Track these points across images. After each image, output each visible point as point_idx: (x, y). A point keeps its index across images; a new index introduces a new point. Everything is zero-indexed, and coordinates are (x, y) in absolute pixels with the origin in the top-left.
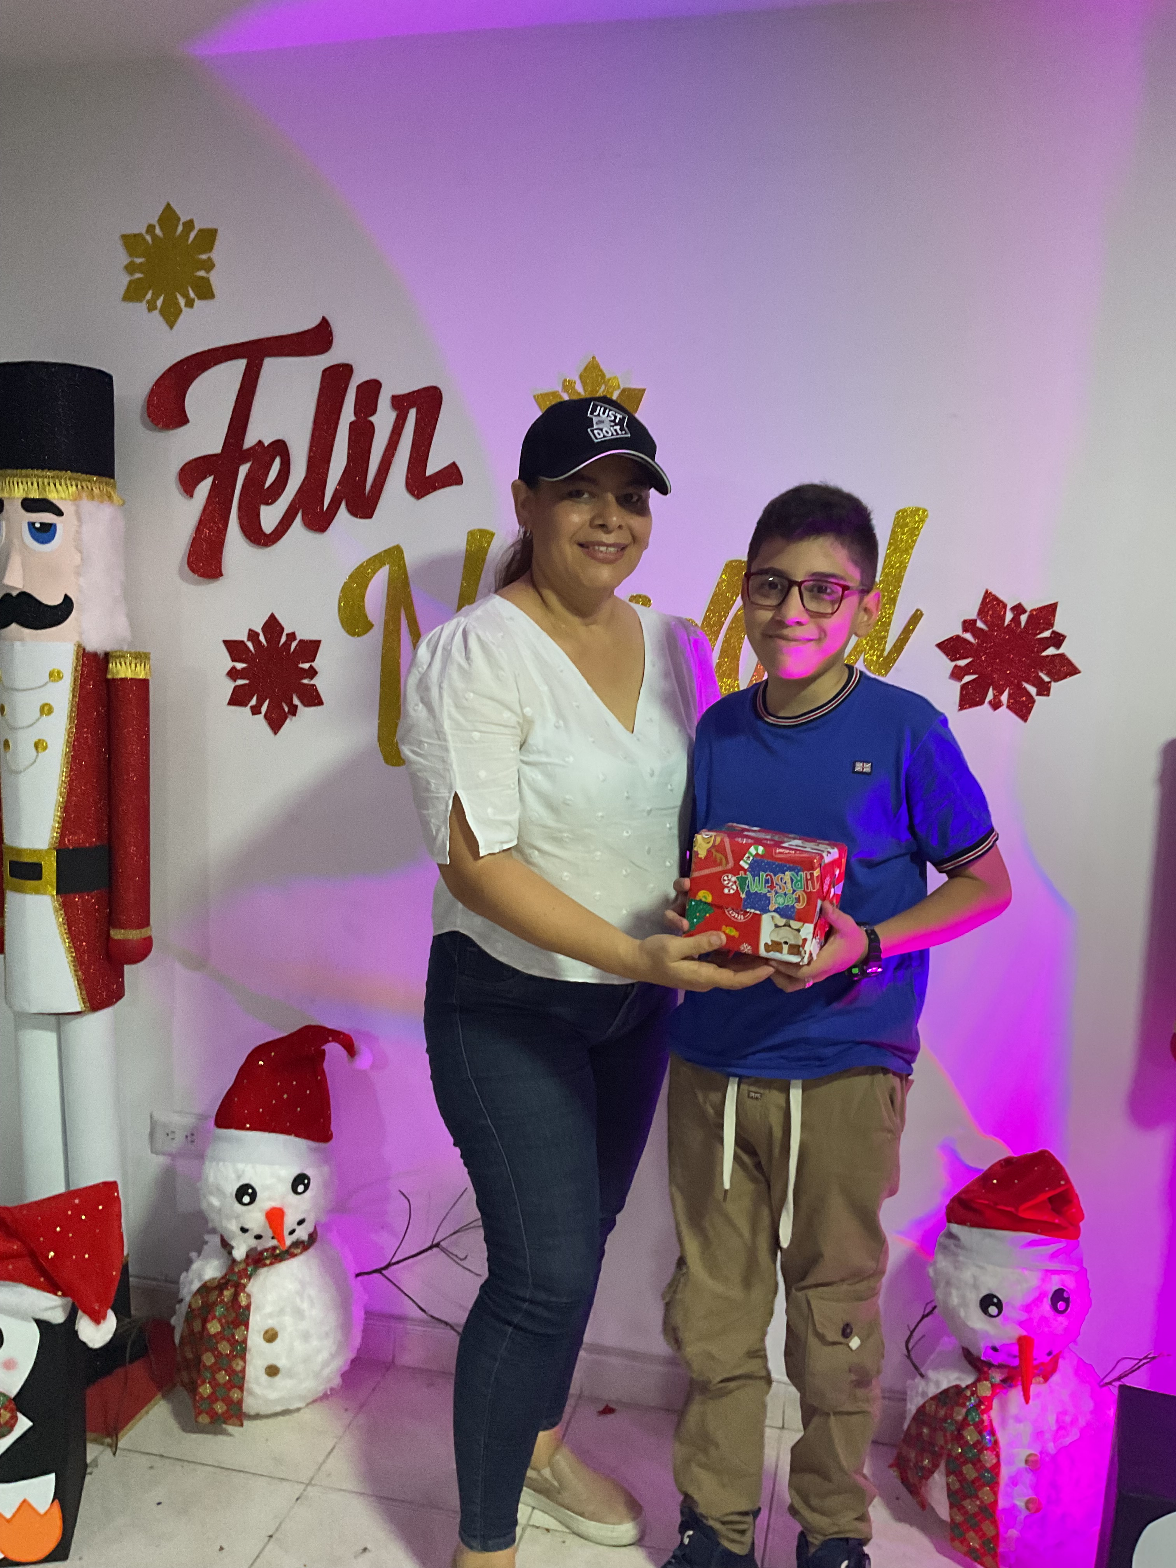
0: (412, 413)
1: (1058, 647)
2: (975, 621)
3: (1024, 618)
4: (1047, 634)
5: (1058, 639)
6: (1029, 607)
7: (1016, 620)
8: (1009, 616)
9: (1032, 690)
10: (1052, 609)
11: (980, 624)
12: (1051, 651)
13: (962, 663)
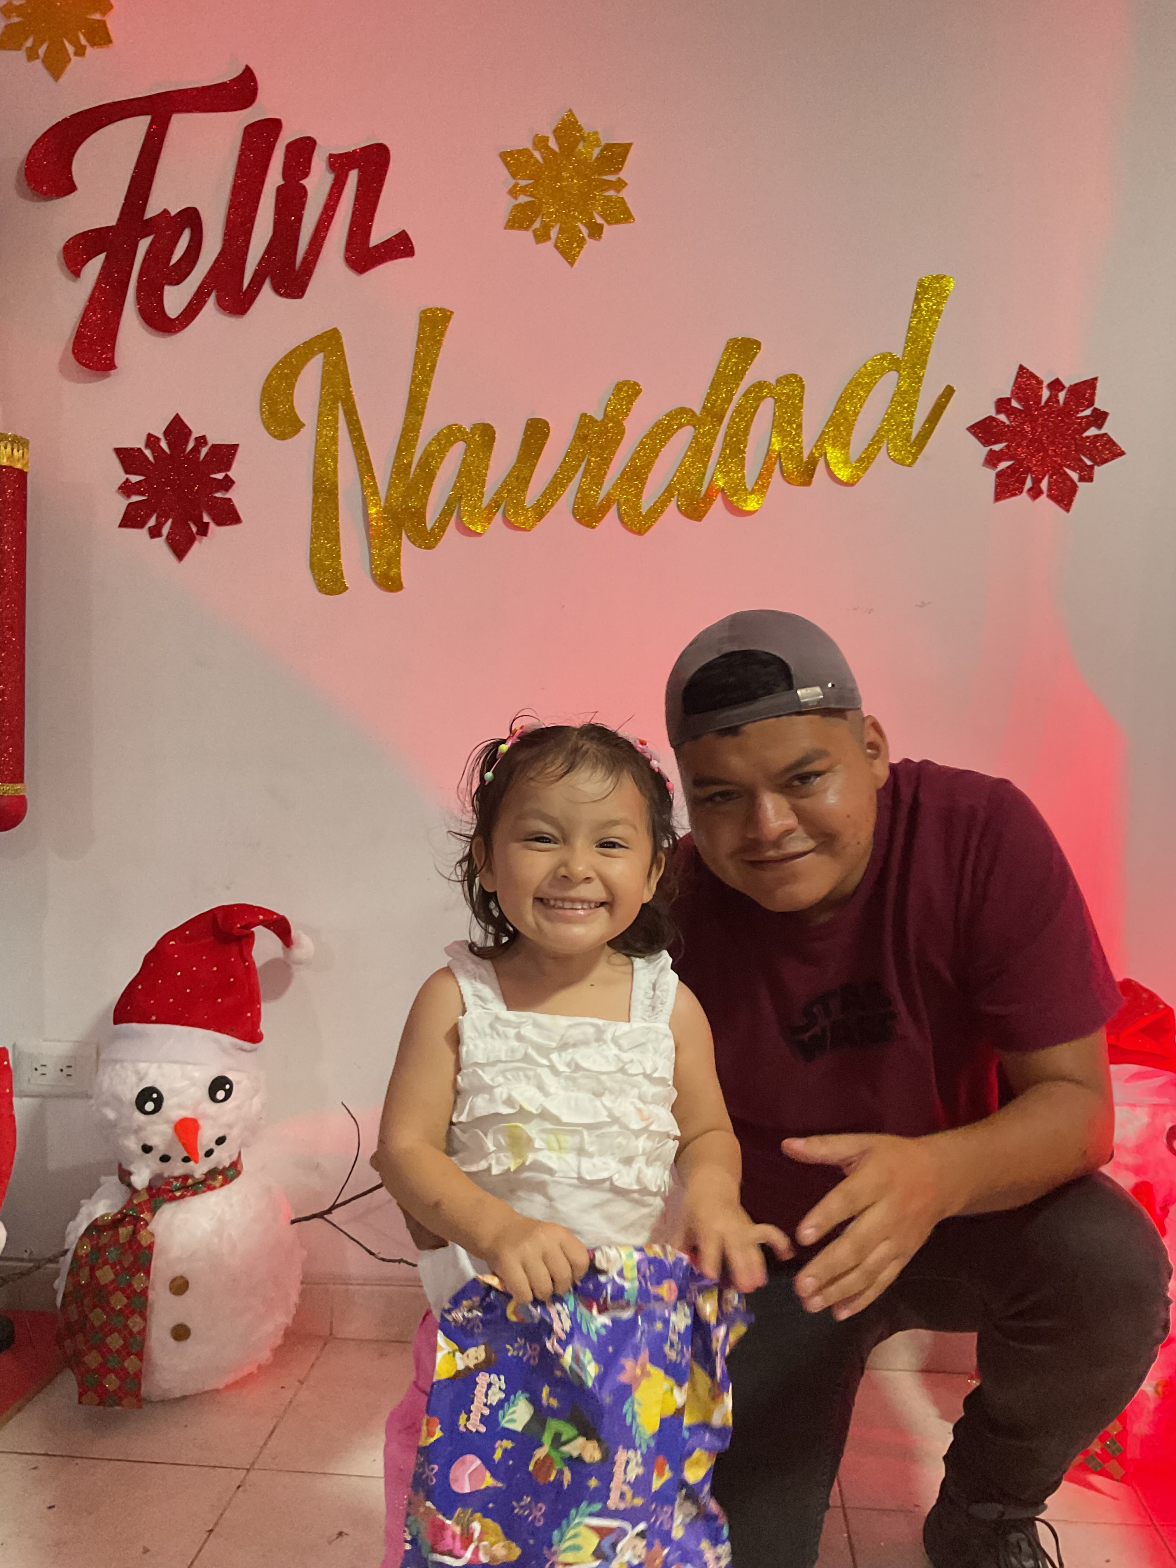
0: (353, 177)
1: (1100, 427)
2: (1008, 400)
3: (1062, 396)
4: (1087, 412)
5: (1100, 417)
6: (1068, 383)
7: (1053, 398)
8: (1046, 394)
9: (1074, 476)
10: (1091, 384)
11: (1014, 404)
12: (1092, 431)
13: (997, 447)
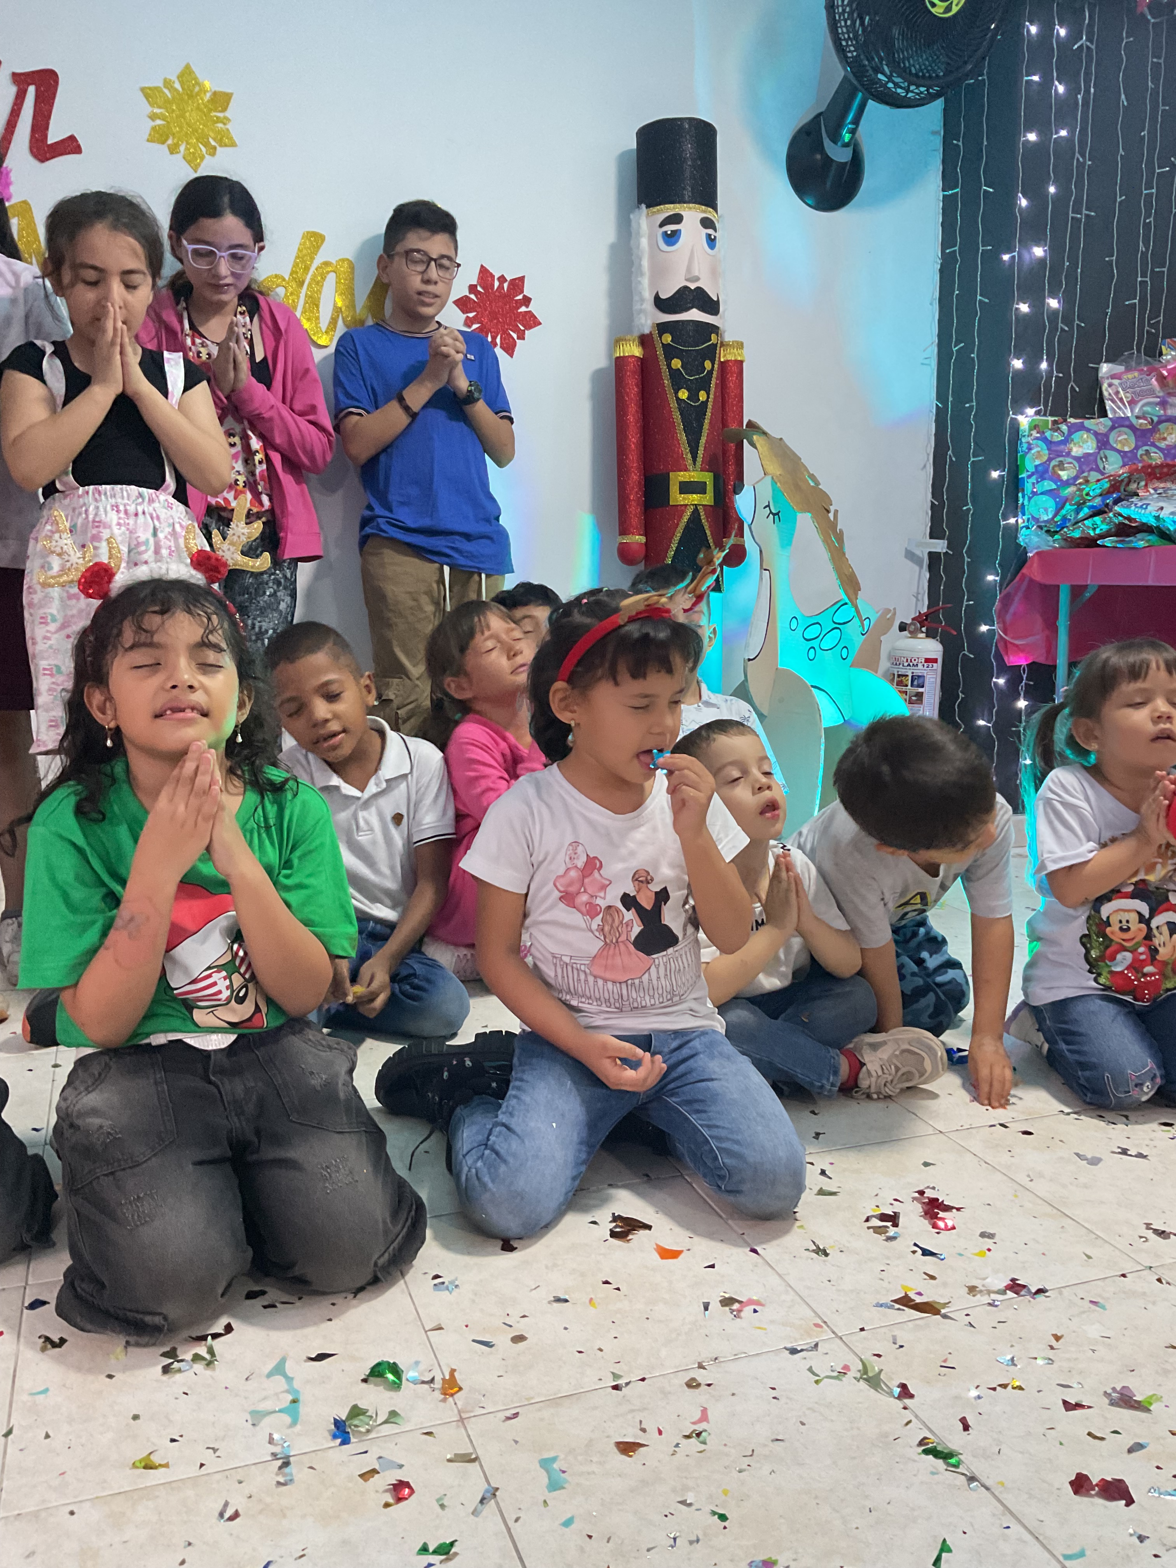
0: (32, 90)
1: (527, 306)
2: (476, 286)
3: (506, 285)
4: (520, 297)
5: (527, 301)
6: (509, 278)
7: (501, 287)
8: (496, 284)
9: (515, 336)
10: (522, 279)
11: (479, 288)
12: (523, 309)
13: (471, 315)
